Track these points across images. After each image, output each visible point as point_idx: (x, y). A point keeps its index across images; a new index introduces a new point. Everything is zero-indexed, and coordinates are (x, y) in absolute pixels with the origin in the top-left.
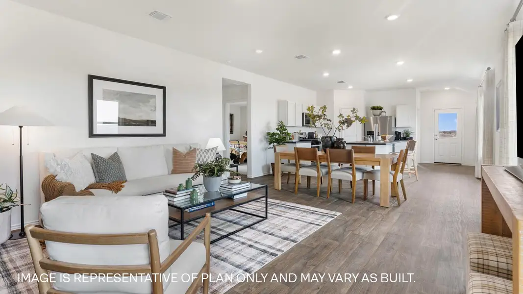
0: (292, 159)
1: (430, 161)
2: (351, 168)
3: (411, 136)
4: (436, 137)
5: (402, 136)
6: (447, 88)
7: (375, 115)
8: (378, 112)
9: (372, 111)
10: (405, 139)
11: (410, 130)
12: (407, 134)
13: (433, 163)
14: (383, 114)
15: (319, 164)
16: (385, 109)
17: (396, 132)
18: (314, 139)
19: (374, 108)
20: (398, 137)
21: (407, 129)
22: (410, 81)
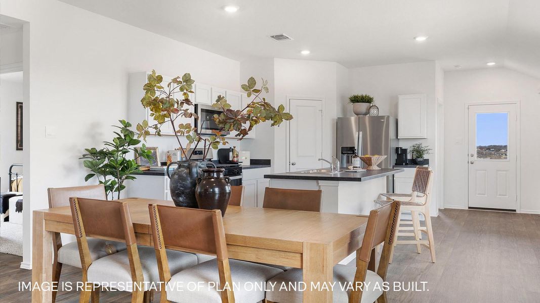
0: (68, 232)
1: (462, 205)
2: (216, 264)
3: (426, 157)
4: (471, 159)
5: (409, 157)
6: (491, 64)
7: (357, 114)
8: (363, 107)
9: (351, 105)
10: (414, 162)
11: (424, 145)
12: (419, 152)
13: (467, 209)
14: (374, 112)
15: (134, 247)
16: (376, 102)
17: (397, 149)
18: (232, 162)
19: (356, 100)
20: (402, 159)
21: (418, 142)
22: (421, 39)
